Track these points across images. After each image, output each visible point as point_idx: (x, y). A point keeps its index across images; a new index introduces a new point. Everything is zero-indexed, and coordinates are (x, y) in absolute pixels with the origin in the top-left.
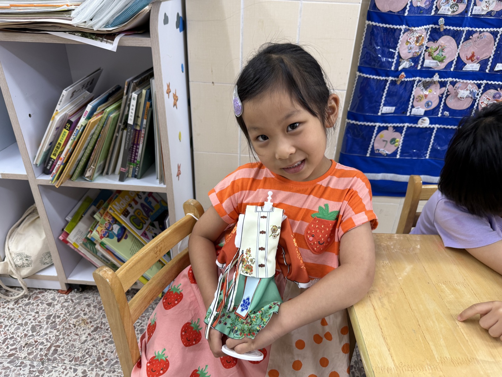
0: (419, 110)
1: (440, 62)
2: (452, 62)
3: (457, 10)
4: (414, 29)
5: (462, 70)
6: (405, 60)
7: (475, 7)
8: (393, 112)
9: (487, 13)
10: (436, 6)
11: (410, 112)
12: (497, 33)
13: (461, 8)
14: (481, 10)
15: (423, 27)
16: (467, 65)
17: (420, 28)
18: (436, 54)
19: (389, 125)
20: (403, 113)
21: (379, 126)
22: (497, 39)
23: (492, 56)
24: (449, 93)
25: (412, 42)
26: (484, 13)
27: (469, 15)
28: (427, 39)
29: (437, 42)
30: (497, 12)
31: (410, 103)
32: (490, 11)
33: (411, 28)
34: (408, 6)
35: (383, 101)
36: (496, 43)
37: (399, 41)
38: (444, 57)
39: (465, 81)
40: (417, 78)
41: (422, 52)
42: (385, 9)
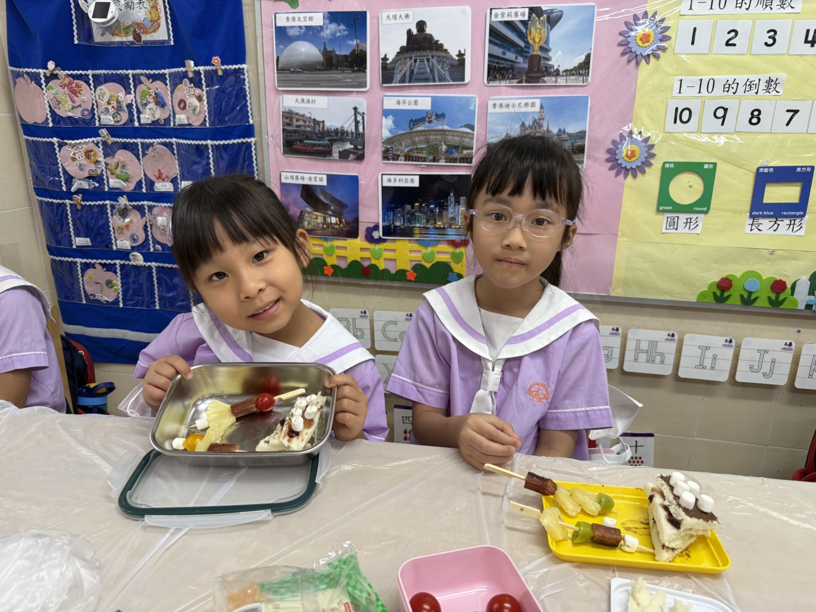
0: (123, 243)
1: (124, 181)
2: (140, 182)
3: (121, 120)
4: (73, 142)
5: (154, 190)
6: (79, 180)
7: (141, 115)
8: (90, 244)
9: (153, 122)
10: (98, 117)
11: (116, 245)
12: (171, 144)
13: (124, 117)
14: (146, 118)
15: (87, 140)
16: (156, 184)
17: (80, 141)
18: (118, 171)
19: (93, 261)
20: (107, 246)
21: (81, 262)
22: (175, 152)
23: (179, 173)
24: (151, 223)
25: (79, 158)
26: (150, 122)
27: (136, 124)
28: (101, 154)
29: (114, 157)
30: (164, 120)
31: (112, 233)
32: (157, 119)
33: (66, 141)
34: (49, 116)
35: (71, 230)
36: (176, 156)
37: (58, 156)
38: (128, 175)
39: (163, 205)
40: (108, 202)
41: (103, 170)
42: (30, 120)
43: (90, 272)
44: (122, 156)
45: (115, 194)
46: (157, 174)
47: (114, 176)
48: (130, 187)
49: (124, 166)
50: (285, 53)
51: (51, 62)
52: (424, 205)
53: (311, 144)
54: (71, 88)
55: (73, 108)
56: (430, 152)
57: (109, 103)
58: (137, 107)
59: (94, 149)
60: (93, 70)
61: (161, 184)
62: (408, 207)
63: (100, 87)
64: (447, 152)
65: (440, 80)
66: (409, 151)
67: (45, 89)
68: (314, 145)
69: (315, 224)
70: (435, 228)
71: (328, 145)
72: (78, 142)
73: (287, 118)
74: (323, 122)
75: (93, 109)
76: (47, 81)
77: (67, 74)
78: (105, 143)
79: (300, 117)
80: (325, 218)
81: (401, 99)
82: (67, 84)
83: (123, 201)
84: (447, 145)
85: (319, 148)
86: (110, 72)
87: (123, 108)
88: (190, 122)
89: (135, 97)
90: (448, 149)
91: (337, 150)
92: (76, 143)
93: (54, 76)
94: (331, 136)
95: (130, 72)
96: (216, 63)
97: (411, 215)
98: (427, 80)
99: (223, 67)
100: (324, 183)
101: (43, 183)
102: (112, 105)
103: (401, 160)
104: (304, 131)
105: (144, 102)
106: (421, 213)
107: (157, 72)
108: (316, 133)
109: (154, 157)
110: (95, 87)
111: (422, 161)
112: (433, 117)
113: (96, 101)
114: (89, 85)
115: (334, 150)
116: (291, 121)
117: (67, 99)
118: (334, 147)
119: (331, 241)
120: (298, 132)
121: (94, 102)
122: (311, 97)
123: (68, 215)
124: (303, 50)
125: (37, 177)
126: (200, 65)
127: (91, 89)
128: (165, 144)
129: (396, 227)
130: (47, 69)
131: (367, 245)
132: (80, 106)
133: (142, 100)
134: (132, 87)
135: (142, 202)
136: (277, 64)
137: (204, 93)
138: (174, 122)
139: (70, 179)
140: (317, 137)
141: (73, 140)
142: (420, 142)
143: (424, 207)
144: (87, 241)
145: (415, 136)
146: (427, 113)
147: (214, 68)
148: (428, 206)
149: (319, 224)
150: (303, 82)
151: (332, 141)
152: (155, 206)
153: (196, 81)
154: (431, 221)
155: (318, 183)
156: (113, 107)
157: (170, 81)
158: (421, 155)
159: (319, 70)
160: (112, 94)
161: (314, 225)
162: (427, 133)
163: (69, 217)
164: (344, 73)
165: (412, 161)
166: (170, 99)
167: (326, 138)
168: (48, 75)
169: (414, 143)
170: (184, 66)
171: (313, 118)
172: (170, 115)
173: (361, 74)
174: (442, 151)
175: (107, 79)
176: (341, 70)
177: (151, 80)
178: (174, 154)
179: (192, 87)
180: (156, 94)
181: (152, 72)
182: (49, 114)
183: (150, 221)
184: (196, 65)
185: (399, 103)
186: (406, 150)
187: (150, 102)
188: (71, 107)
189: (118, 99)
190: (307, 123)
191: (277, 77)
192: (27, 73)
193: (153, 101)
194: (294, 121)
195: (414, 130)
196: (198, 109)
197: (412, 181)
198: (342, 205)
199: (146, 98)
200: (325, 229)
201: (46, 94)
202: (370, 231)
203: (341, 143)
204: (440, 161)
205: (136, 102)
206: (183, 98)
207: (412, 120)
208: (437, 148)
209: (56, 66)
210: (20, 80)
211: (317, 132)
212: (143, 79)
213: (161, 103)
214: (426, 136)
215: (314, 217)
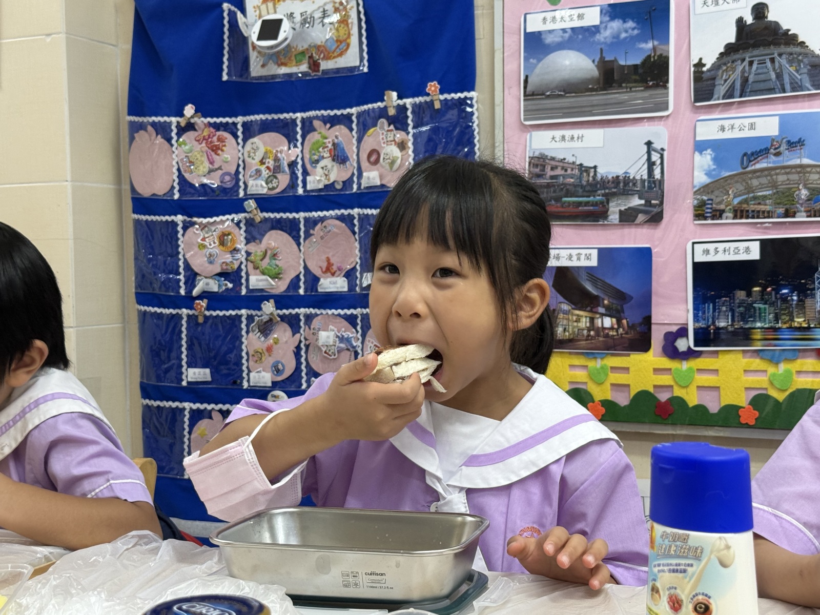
0: (261, 377)
1: (273, 278)
2: (298, 277)
3: (277, 186)
4: (205, 221)
5: (317, 291)
6: (206, 277)
7: (308, 178)
8: (209, 379)
9: (326, 186)
10: (245, 183)
11: (248, 381)
12: (351, 217)
13: (283, 180)
14: (316, 181)
15: (224, 218)
16: (322, 281)
17: (215, 218)
18: (265, 264)
19: (209, 407)
20: (235, 383)
21: (191, 409)
22: (356, 229)
23: (359, 261)
24: (307, 343)
25: (210, 245)
26: (321, 186)
27: (300, 191)
28: (242, 239)
29: (261, 242)
30: (343, 182)
31: (244, 361)
32: (331, 181)
33: (195, 219)
34: (176, 185)
35: (184, 356)
36: (357, 236)
37: (180, 243)
38: (280, 269)
39: (330, 312)
40: (244, 312)
41: (241, 263)
42: (145, 191)
43: (203, 424)
44: (275, 240)
45: (256, 299)
46: (324, 265)
47: (258, 271)
48: (280, 287)
49: (274, 256)
50: (538, 70)
51: (190, 105)
52: (769, 289)
53: (574, 202)
54: (211, 142)
55: (210, 171)
56: (779, 201)
57: (262, 162)
58: (303, 166)
59: (232, 230)
60: (244, 115)
61: (329, 280)
62: (741, 295)
63: (251, 140)
64: (809, 199)
65: (794, 89)
66: (740, 203)
67: (175, 145)
68: (580, 204)
69: (576, 330)
70: (791, 328)
71: (602, 203)
72: (211, 220)
73: (536, 166)
74: (595, 167)
75: (237, 172)
76: (179, 135)
77: (209, 122)
78: (250, 223)
79: (557, 164)
80: (592, 320)
81: (727, 123)
82: (207, 137)
83: (269, 307)
84: (808, 189)
85: (585, 208)
86: (269, 117)
87: (283, 168)
88: (384, 182)
89: (302, 151)
90: (811, 194)
91: (617, 210)
92: (208, 223)
93: (190, 127)
94: (607, 188)
95: (299, 115)
96: (433, 92)
97: (745, 307)
98: (771, 90)
99: (442, 97)
100: (594, 262)
101: (151, 283)
102: (267, 165)
103: (727, 218)
104: (562, 184)
105: (316, 157)
106: (765, 303)
107: (339, 112)
108: (582, 186)
109: (322, 238)
110: (245, 140)
111: (765, 218)
112: (784, 147)
113: (244, 161)
114: (236, 137)
115: (611, 209)
116: (543, 170)
117: (203, 159)
118: (611, 204)
119: (602, 359)
120: (554, 186)
121: (241, 163)
122: (576, 132)
123: (181, 332)
124: (567, 63)
125: (143, 276)
126: (407, 97)
127: (238, 144)
128: (341, 218)
129: (718, 329)
130: (181, 115)
131: (666, 363)
132: (220, 168)
133: (312, 154)
134: (299, 137)
135: (297, 310)
136: (525, 87)
137: (410, 137)
138: (359, 184)
139: (192, 277)
140: (584, 191)
141: (205, 217)
142: (762, 187)
143: (770, 293)
144: (205, 374)
145: (751, 179)
146: (773, 140)
147: (428, 99)
148: (777, 291)
149: (583, 330)
150: (565, 111)
151: (609, 197)
152: (317, 315)
153: (398, 121)
154: (783, 317)
155: (584, 263)
156: (268, 168)
157: (358, 125)
158: (762, 208)
159: (592, 90)
160: (269, 148)
161: (574, 332)
162: (773, 172)
163: (184, 336)
164: (631, 91)
165: (747, 217)
166: (355, 150)
167: (599, 192)
168: (183, 125)
169: (749, 189)
170: (382, 100)
171: (578, 163)
172: (353, 174)
173: (660, 91)
174: (800, 198)
175: (265, 127)
176: (627, 88)
177: (328, 125)
178: (354, 233)
179: (391, 130)
180: (334, 144)
181: (332, 113)
182: (177, 181)
183: (306, 339)
184: (400, 97)
185: (723, 129)
186: (736, 201)
187: (323, 158)
188: (206, 170)
189: (276, 156)
190: (569, 171)
191: (524, 105)
192: (154, 124)
193: (328, 155)
194: (548, 168)
195: (749, 169)
196: (399, 161)
197: (747, 250)
198: (621, 296)
199: (319, 152)
200: (593, 338)
201: (176, 152)
202: (671, 339)
203: (624, 197)
204: (798, 214)
205: (302, 159)
206: (377, 148)
207: (745, 154)
208: (792, 195)
209: (196, 111)
210: (141, 136)
211: (584, 183)
212: (316, 123)
213: (340, 157)
214: (771, 176)
215: (575, 318)
